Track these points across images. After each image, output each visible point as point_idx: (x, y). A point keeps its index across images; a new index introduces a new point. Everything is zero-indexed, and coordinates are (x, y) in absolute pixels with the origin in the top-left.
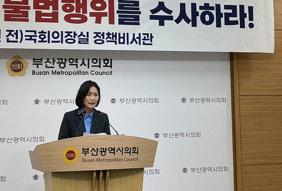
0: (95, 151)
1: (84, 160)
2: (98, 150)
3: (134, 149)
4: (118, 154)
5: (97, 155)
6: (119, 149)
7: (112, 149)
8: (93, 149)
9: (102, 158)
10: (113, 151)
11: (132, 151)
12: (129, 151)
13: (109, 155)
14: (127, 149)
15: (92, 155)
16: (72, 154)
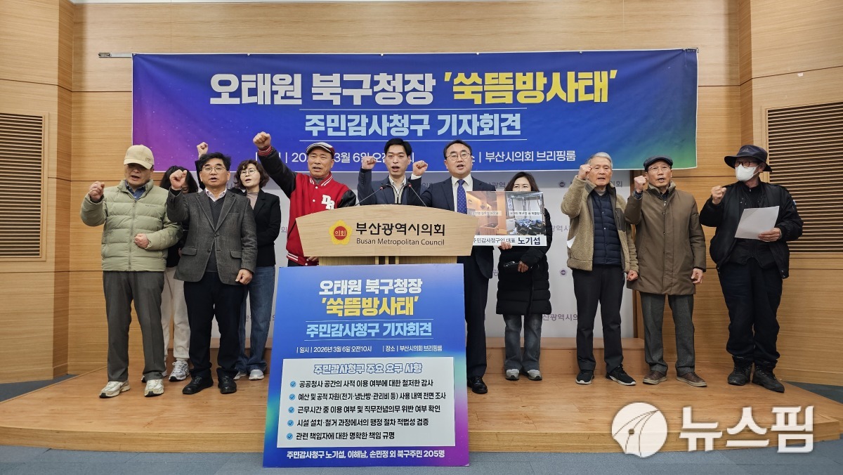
0: (375, 228)
1: (359, 241)
2: (379, 226)
3: (438, 228)
4: (411, 234)
5: (378, 234)
6: (412, 225)
7: (401, 225)
8: (373, 225)
9: (386, 238)
10: (403, 229)
11: (434, 230)
12: (429, 230)
13: (396, 235)
14: (425, 227)
15: (372, 234)
16: (342, 232)
